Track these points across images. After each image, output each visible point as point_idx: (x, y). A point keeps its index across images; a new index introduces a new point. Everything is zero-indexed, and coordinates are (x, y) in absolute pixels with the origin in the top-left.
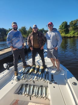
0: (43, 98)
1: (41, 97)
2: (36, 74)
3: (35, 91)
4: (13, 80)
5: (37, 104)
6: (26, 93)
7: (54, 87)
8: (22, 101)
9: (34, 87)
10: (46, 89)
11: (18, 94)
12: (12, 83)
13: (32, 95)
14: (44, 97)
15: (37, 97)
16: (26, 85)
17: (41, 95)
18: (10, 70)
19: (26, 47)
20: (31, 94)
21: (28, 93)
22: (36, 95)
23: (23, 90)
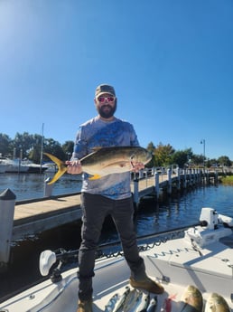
18: (64, 284)
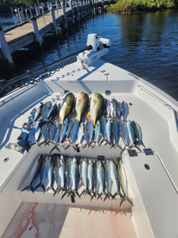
0: (113, 197)
1: (107, 196)
2: (81, 121)
3: (83, 175)
4: (9, 147)
5: (93, 212)
6: (55, 186)
7: (147, 167)
8: (47, 205)
9: (78, 163)
10: (117, 167)
11: (33, 190)
12: (6, 160)
13: (76, 189)
14: (116, 194)
15: (95, 195)
16: (55, 158)
17: (104, 190)
19: (34, 37)
20: (73, 188)
21: (62, 185)
22: (90, 188)
23: (47, 174)
